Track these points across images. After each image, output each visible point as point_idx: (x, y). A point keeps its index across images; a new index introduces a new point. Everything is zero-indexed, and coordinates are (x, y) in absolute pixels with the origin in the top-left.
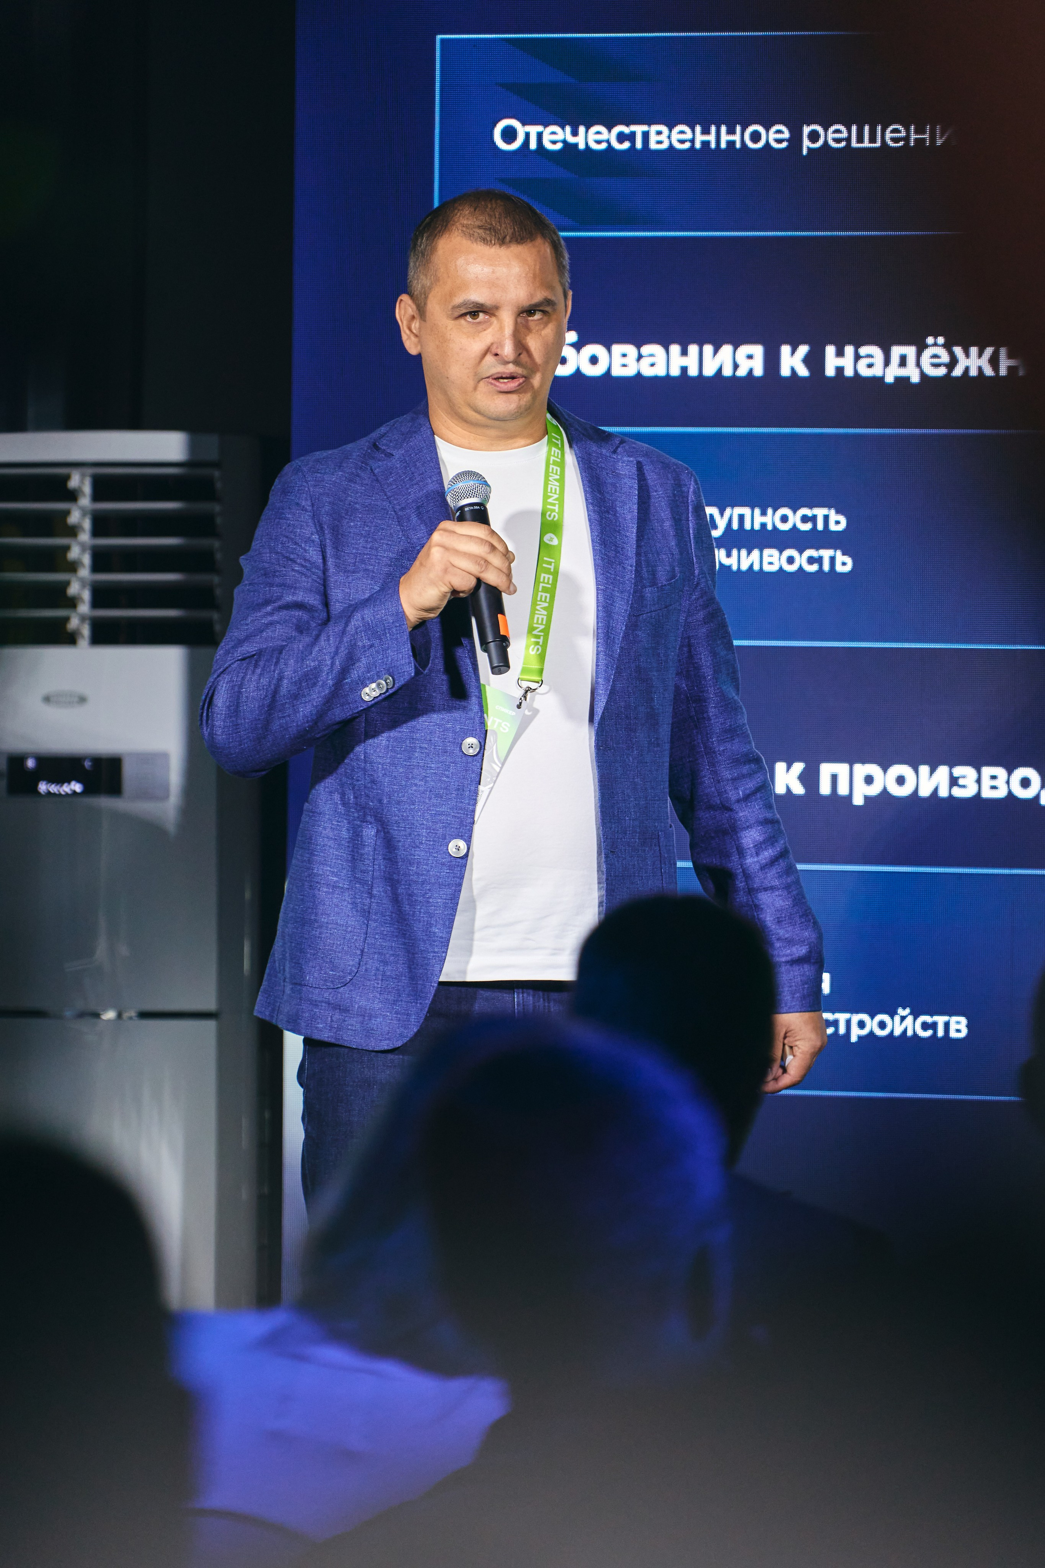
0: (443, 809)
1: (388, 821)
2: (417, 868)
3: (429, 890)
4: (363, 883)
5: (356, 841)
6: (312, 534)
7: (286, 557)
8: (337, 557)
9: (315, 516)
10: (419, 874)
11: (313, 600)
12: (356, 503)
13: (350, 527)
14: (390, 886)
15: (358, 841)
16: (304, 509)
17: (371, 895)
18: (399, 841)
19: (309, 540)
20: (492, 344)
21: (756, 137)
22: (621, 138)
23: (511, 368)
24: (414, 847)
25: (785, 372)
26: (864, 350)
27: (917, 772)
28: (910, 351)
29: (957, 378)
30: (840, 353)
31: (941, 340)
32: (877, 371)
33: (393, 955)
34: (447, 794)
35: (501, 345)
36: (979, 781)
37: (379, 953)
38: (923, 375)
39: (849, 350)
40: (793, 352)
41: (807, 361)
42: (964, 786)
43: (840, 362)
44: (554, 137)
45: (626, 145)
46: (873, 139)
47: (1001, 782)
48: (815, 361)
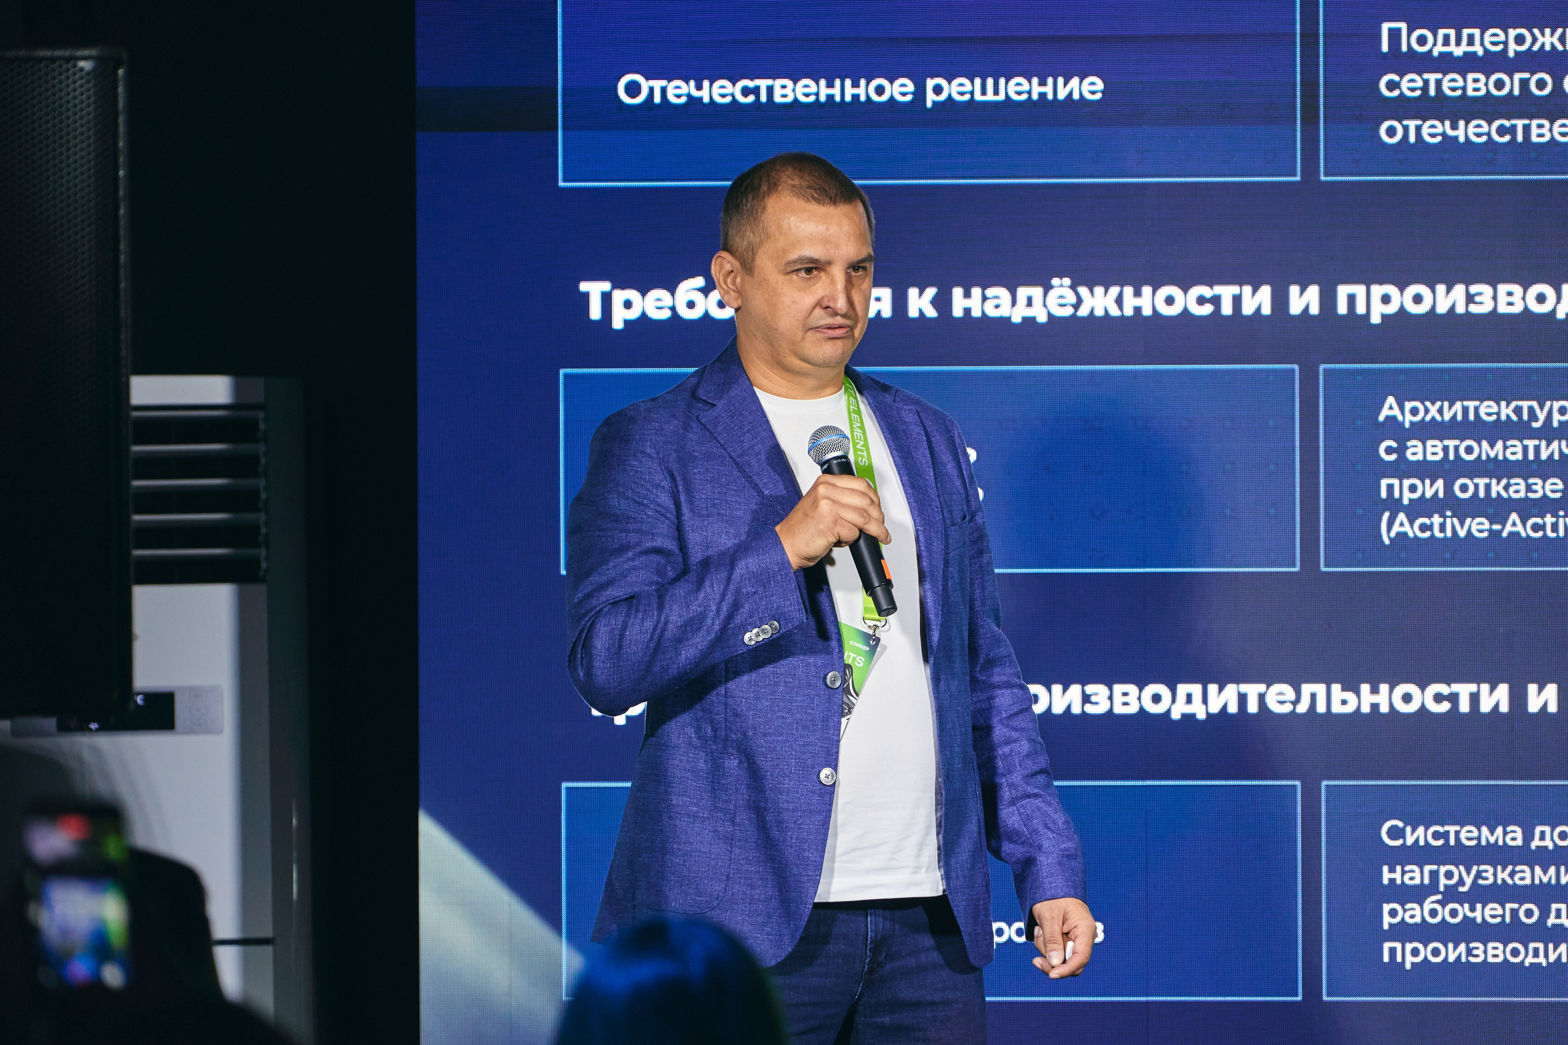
0: (812, 739)
1: (755, 753)
2: (787, 796)
3: (801, 817)
4: (725, 811)
5: (716, 772)
6: (661, 481)
7: (639, 503)
8: (690, 501)
9: (662, 462)
10: (789, 802)
11: (671, 545)
12: (694, 451)
13: (694, 474)
14: (754, 813)
15: (719, 772)
16: (650, 456)
17: (733, 822)
18: (767, 771)
19: (658, 486)
20: (823, 298)
21: (880, 90)
22: (746, 91)
23: (839, 320)
24: (783, 777)
25: (913, 313)
26: (990, 292)
27: (1049, 690)
28: (1037, 292)
29: (1083, 318)
30: (967, 295)
31: (1067, 281)
32: (1004, 311)
33: (761, 879)
34: (813, 726)
35: (834, 298)
36: (1111, 698)
37: (745, 878)
38: (1050, 315)
39: (976, 292)
40: (921, 294)
41: (935, 302)
42: (1096, 703)
43: (967, 303)
44: (678, 92)
45: (751, 99)
46: (996, 92)
47: (1132, 698)
48: (942, 302)
